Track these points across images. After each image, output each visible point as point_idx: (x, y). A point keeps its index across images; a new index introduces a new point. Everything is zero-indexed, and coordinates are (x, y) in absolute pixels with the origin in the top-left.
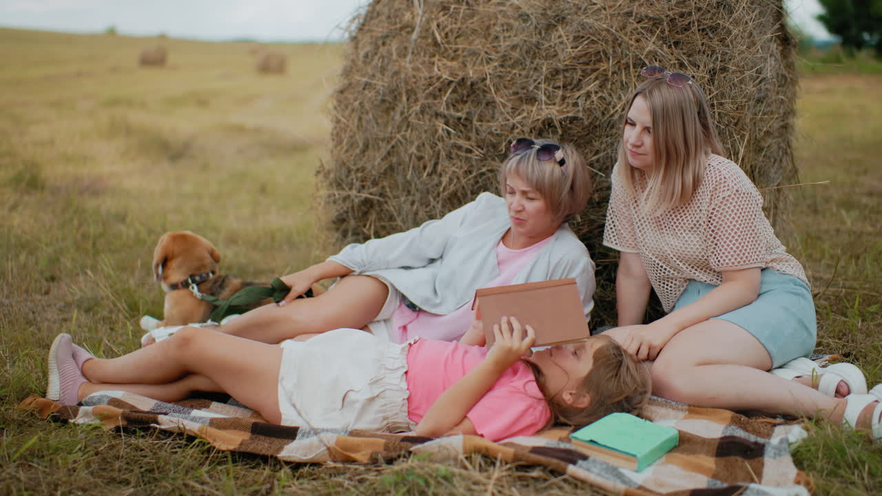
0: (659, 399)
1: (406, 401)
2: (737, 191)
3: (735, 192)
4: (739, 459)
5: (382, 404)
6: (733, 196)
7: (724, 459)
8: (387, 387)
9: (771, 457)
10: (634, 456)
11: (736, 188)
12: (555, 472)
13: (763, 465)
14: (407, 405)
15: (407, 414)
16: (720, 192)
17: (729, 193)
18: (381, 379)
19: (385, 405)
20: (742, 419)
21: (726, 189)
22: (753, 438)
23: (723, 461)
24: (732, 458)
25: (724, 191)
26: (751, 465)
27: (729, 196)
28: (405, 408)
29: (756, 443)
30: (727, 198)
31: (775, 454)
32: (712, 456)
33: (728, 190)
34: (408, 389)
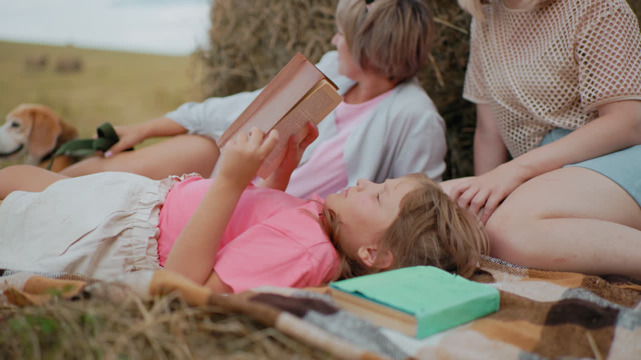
0: (493, 260)
1: (154, 241)
2: (619, 10)
3: (616, 11)
4: (578, 328)
5: (125, 244)
6: (613, 16)
7: (557, 328)
8: (136, 224)
9: (625, 327)
10: (412, 314)
11: (617, 7)
12: (261, 324)
13: (612, 337)
14: (156, 246)
15: (156, 258)
16: (597, 14)
17: (608, 13)
18: (130, 215)
19: (130, 246)
20: (597, 282)
21: (605, 9)
22: (606, 303)
23: (554, 330)
24: (568, 326)
25: (603, 11)
26: (594, 337)
27: (609, 16)
28: (154, 250)
29: (608, 309)
30: (606, 19)
31: (633, 323)
32: (539, 324)
33: (608, 10)
34: (159, 226)
